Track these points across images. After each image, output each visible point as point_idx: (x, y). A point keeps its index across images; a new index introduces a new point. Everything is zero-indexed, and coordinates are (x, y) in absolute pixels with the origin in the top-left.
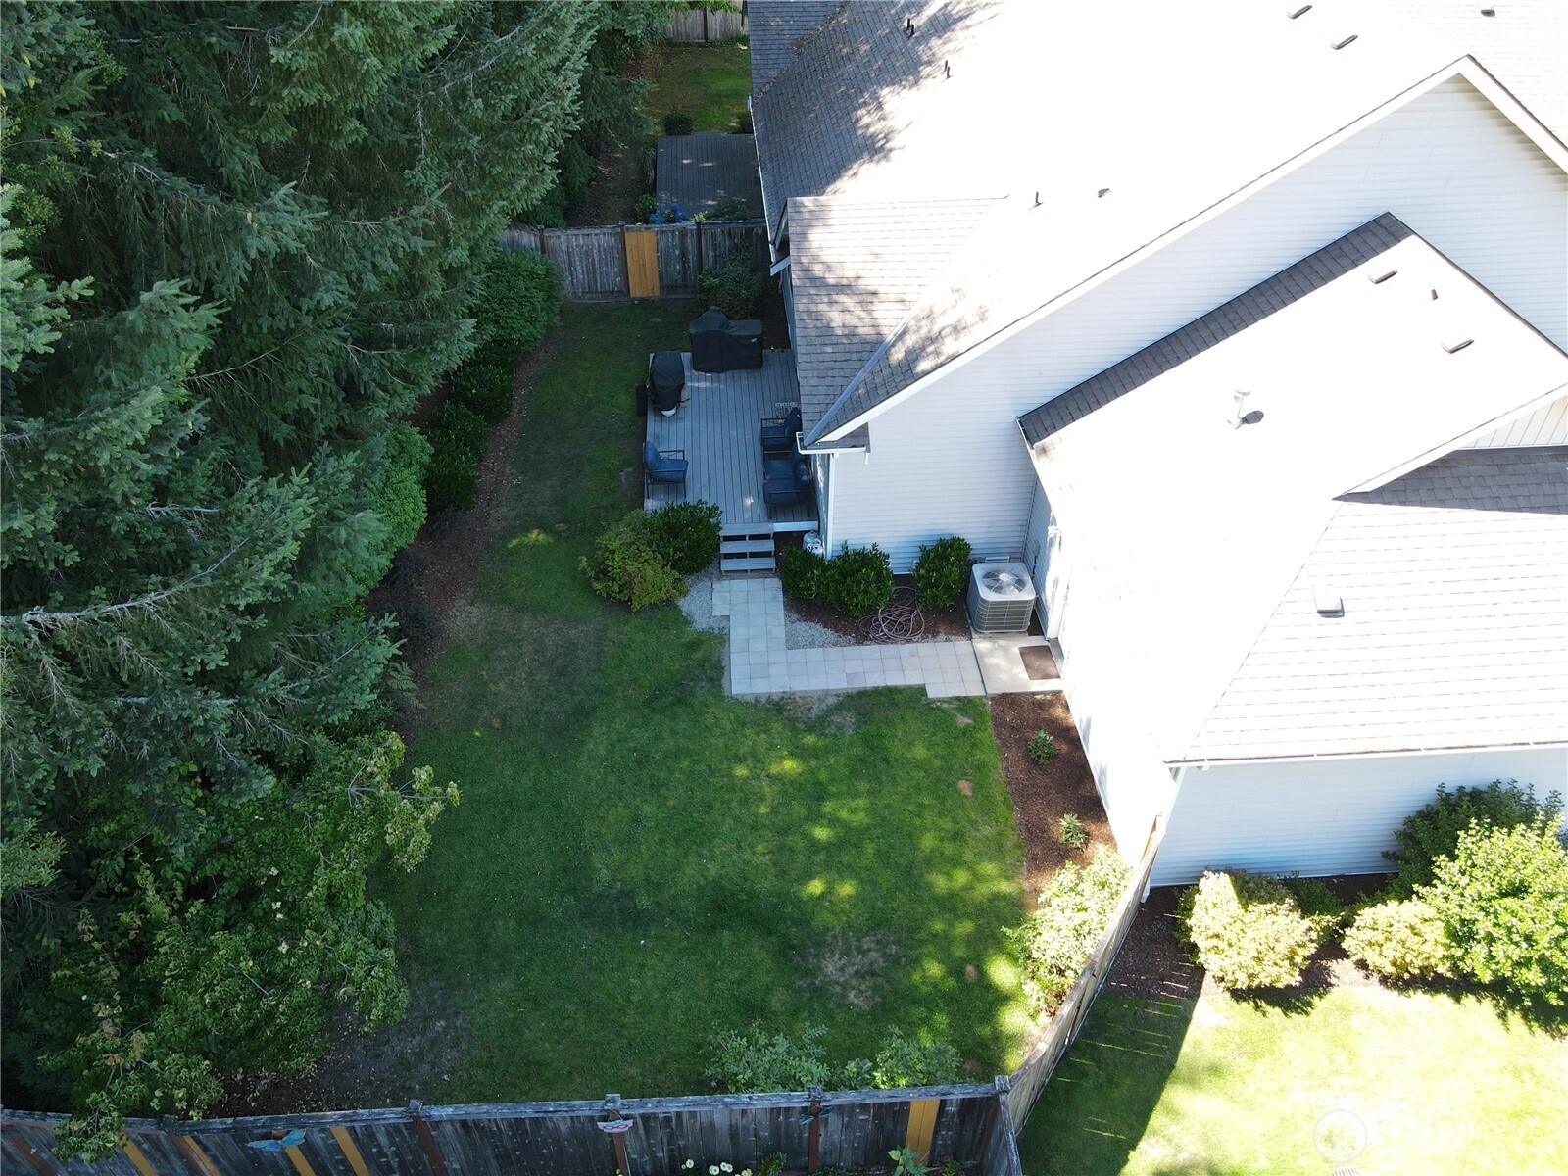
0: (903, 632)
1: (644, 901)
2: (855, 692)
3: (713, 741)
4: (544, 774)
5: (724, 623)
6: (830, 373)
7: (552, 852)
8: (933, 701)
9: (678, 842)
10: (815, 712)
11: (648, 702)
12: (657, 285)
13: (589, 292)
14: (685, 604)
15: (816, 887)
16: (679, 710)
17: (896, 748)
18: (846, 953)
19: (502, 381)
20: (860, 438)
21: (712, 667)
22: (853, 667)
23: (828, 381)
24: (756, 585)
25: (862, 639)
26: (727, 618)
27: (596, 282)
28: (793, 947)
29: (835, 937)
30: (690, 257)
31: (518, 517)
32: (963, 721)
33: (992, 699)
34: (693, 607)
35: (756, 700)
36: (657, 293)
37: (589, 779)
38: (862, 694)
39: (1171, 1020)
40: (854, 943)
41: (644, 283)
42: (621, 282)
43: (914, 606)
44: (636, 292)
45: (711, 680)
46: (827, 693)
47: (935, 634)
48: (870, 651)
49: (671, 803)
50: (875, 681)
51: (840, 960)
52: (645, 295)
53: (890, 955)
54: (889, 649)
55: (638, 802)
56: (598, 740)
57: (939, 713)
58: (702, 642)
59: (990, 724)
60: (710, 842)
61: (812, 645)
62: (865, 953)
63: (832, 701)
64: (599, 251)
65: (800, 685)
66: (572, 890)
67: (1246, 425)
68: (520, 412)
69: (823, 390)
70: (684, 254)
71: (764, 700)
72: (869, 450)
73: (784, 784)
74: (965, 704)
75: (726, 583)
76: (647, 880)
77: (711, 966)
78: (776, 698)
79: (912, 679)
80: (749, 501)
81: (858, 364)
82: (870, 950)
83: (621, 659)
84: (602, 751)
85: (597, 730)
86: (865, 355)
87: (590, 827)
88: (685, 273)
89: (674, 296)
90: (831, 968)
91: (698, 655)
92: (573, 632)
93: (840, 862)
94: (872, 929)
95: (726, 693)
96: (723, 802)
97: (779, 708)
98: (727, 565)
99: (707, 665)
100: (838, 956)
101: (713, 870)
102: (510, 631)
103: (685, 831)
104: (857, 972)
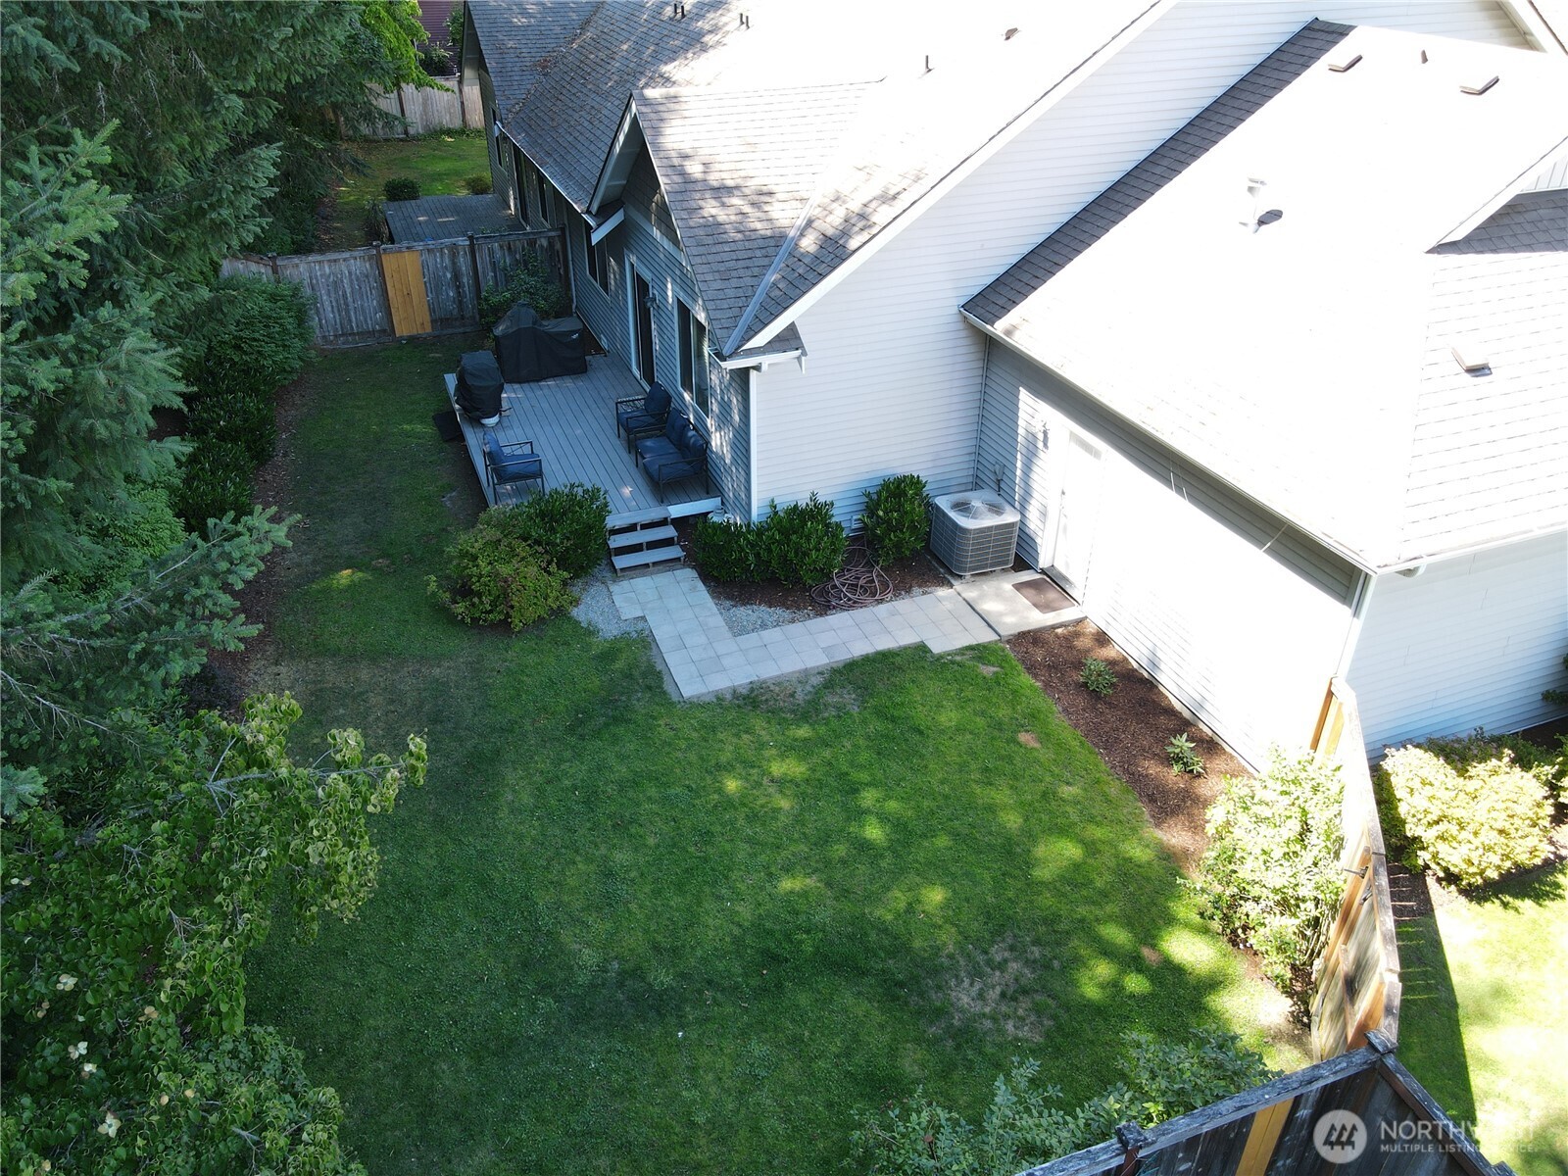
0: (868, 593)
1: (662, 977)
2: (841, 665)
3: (679, 754)
4: (451, 847)
5: (641, 625)
6: (734, 274)
7: (497, 945)
8: (941, 657)
9: (680, 888)
10: (800, 697)
11: (571, 730)
12: (428, 318)
13: (343, 335)
14: (579, 613)
15: (899, 898)
16: (620, 730)
17: (920, 715)
18: (976, 973)
19: (258, 410)
20: (789, 339)
21: (644, 675)
22: (827, 639)
23: (734, 283)
24: (663, 579)
25: (824, 608)
26: (643, 618)
27: (350, 321)
28: (901, 985)
29: (951, 957)
30: (465, 280)
31: (315, 562)
32: (988, 671)
33: (1008, 642)
34: (591, 615)
35: (718, 699)
36: (429, 329)
37: (520, 838)
38: (851, 666)
39: (1418, 948)
40: (981, 958)
41: (412, 319)
42: (382, 318)
43: (870, 566)
44: (402, 330)
45: (649, 688)
46: (806, 672)
47: (908, 591)
48: (838, 620)
49: (651, 841)
50: (860, 649)
51: (972, 985)
52: (415, 332)
53: (1034, 961)
54: (859, 614)
55: (603, 850)
56: (517, 787)
57: (956, 667)
58: (620, 650)
59: (1020, 667)
60: (726, 878)
61: (764, 626)
62: (1001, 966)
63: (816, 680)
64: (351, 281)
65: (768, 671)
66: (545, 989)
67: (1264, 227)
68: (285, 455)
69: (731, 293)
70: (457, 276)
71: (728, 697)
72: (804, 353)
73: (798, 786)
74: (980, 652)
75: (625, 584)
76: (656, 948)
77: (796, 1040)
78: (745, 692)
79: (906, 638)
80: (627, 491)
81: (766, 261)
82: (1006, 961)
83: (514, 688)
84: (527, 799)
85: (511, 777)
86: (771, 251)
87: (543, 899)
88: (460, 302)
89: (450, 331)
90: (965, 999)
91: (619, 665)
92: (437, 671)
93: (917, 861)
94: (998, 932)
95: (675, 698)
96: (722, 825)
97: (753, 700)
98: (621, 562)
99: (636, 673)
100: (967, 982)
101: (745, 912)
102: (343, 685)
103: (686, 871)
104: (1003, 995)
